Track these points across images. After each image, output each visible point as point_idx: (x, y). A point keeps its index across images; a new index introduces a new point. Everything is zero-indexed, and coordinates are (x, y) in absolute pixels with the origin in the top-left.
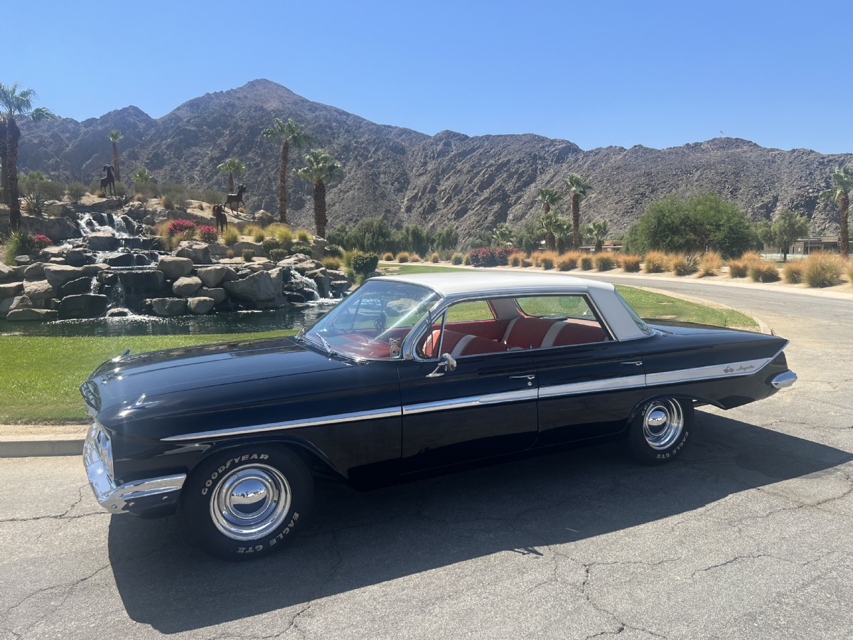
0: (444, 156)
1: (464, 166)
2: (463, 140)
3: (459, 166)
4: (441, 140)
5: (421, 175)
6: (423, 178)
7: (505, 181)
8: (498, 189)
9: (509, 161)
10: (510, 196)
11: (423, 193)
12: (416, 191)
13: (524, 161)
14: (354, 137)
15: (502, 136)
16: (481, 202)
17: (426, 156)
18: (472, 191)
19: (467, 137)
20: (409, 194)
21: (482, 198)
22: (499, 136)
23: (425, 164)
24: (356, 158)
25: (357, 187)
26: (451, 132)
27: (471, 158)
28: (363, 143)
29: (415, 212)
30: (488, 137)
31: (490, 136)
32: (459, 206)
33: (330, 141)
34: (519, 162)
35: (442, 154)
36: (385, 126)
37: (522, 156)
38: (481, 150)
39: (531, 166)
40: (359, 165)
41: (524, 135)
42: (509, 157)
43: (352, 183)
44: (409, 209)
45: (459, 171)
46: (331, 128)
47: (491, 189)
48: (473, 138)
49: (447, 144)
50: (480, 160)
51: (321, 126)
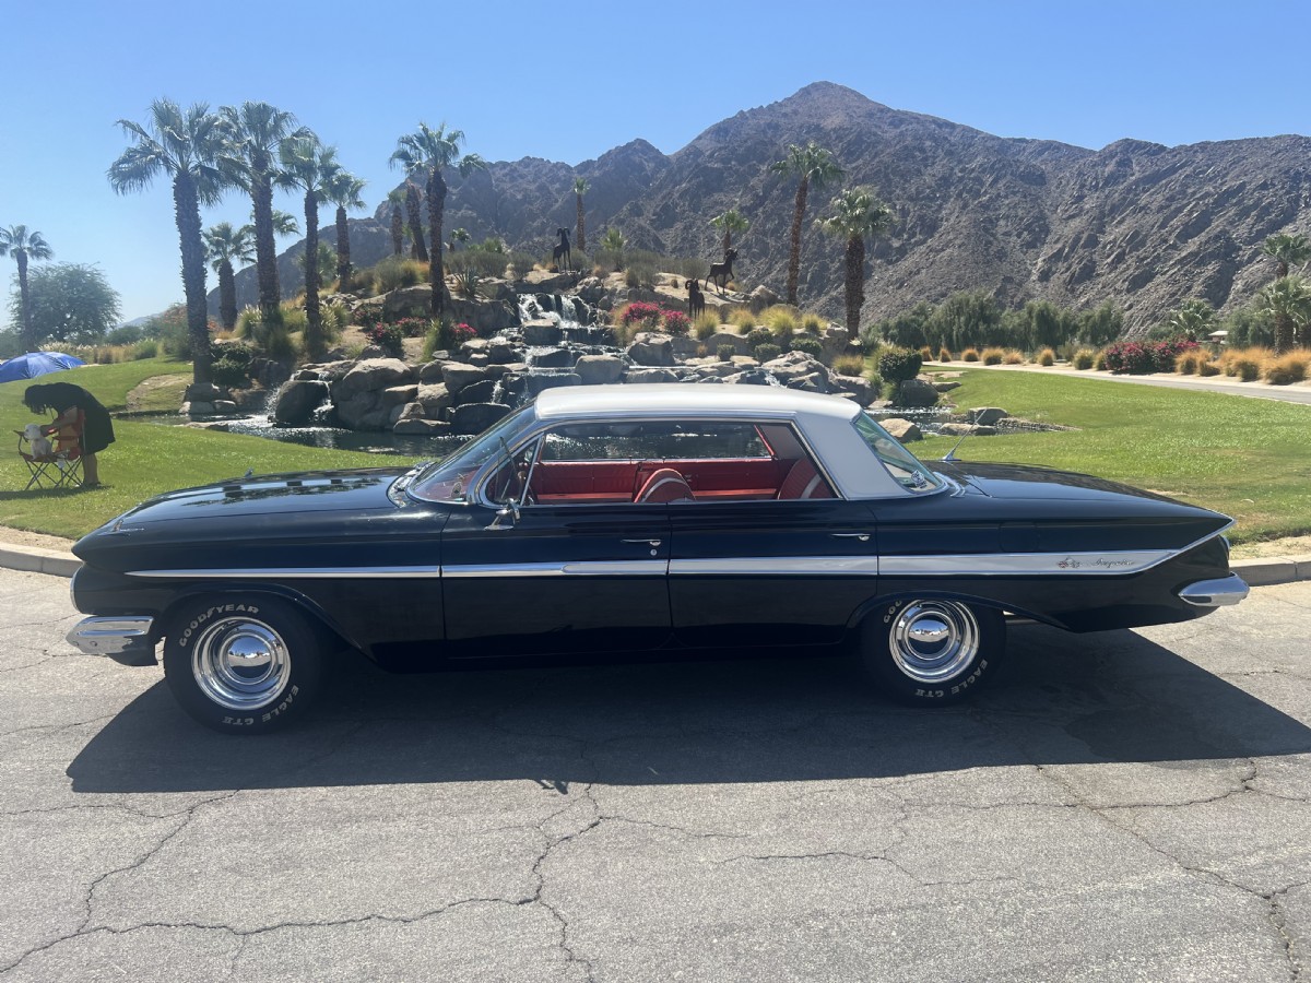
0: (1116, 183)
1: (1153, 198)
2: (1155, 153)
3: (1144, 199)
4: (1112, 157)
5: (1072, 217)
6: (1076, 224)
7: (1231, 223)
8: (1217, 238)
9: (1242, 186)
10: (1240, 249)
11: (1073, 249)
12: (1059, 246)
13: (1274, 185)
14: (960, 162)
15: (1232, 142)
16: (1180, 261)
17: (1082, 186)
18: (1166, 241)
19: (1163, 148)
20: (1047, 250)
21: (1183, 254)
22: (1226, 142)
23: (1080, 198)
24: (960, 195)
25: (958, 242)
26: (1134, 141)
27: (1167, 184)
28: (973, 170)
29: (1057, 280)
30: (1204, 146)
31: (1209, 143)
32: (1137, 268)
33: (919, 171)
34: (1264, 186)
35: (1112, 180)
36: (1015, 140)
37: (1271, 175)
38: (1189, 170)
39: (1288, 193)
40: (965, 206)
41: (1276, 138)
42: (1244, 179)
43: (951, 236)
44: (1045, 276)
45: (1142, 208)
46: (922, 150)
47: (1203, 237)
48: (1174, 150)
49: (1125, 163)
50: (1185, 186)
51: (906, 147)
